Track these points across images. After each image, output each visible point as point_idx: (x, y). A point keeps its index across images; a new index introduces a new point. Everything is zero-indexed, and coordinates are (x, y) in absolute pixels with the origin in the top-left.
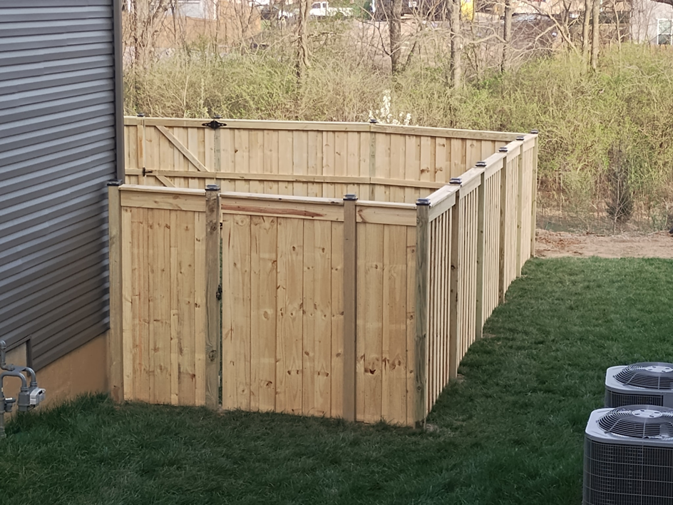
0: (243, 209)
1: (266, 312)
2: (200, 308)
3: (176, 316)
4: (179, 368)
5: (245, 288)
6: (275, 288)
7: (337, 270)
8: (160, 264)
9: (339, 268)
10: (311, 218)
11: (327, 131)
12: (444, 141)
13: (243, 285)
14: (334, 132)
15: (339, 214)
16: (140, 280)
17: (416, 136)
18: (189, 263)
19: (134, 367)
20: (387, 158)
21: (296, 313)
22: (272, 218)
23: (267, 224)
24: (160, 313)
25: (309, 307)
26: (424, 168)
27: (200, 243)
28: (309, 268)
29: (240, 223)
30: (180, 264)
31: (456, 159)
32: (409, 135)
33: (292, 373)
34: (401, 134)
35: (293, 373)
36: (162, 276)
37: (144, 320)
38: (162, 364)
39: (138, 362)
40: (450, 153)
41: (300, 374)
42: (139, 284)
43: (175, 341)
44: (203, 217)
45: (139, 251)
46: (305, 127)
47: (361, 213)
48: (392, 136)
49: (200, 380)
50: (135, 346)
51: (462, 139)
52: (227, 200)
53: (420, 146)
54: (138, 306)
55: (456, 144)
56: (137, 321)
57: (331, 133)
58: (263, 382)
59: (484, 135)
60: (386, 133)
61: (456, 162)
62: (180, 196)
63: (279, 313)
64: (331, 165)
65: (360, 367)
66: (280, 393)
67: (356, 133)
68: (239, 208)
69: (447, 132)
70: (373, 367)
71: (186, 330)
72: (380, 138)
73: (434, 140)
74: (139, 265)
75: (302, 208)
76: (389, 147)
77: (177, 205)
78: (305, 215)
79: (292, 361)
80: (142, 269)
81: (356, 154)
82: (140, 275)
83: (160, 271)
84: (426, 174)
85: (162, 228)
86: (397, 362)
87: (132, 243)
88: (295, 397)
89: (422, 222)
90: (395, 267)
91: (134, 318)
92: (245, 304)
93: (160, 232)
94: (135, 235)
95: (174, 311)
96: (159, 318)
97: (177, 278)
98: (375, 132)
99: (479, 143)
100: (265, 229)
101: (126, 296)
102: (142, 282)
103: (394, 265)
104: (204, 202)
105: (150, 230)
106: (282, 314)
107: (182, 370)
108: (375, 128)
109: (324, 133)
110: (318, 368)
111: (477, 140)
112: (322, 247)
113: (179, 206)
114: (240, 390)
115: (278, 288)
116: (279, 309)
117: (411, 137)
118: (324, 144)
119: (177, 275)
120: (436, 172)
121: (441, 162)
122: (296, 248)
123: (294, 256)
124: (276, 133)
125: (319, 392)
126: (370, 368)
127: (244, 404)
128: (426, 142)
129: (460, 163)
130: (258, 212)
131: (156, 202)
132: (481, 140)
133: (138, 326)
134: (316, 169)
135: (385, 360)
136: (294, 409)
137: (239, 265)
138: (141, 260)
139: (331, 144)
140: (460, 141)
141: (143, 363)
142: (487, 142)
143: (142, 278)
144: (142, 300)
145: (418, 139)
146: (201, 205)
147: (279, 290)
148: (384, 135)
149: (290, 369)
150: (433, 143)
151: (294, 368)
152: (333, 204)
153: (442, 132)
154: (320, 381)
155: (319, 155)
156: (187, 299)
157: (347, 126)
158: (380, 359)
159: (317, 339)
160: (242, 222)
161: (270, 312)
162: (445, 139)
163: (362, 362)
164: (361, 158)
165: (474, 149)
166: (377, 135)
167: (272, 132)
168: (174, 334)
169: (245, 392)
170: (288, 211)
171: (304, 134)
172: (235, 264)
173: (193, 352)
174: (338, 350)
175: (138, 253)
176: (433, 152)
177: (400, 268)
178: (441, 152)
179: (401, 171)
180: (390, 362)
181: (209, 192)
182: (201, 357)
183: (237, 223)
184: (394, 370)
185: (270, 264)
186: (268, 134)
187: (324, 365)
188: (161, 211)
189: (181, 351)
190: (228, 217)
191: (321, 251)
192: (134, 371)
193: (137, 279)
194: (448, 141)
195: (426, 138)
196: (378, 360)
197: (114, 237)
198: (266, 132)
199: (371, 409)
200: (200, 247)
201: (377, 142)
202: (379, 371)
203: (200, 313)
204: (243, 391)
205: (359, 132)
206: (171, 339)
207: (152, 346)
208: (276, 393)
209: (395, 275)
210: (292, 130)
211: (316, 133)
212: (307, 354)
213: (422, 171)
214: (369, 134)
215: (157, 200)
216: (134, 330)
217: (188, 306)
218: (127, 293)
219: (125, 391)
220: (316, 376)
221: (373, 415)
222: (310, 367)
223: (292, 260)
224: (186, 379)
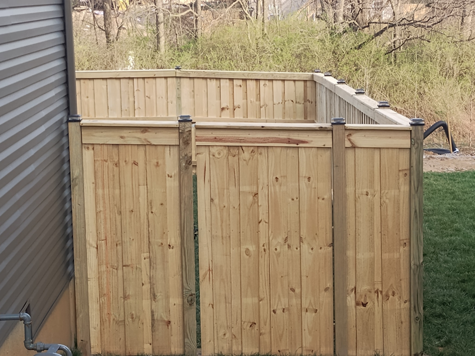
0: (221, 140)
1: (247, 249)
2: (174, 249)
3: (147, 260)
4: (153, 315)
5: (224, 224)
6: (257, 223)
7: (323, 199)
8: (128, 205)
9: (326, 197)
10: (295, 145)
11: (138, 78)
12: (240, 82)
13: (222, 222)
14: (144, 78)
15: (326, 140)
16: (106, 223)
17: (216, 79)
18: (160, 203)
19: (101, 317)
20: (191, 100)
21: (281, 248)
22: (252, 148)
23: (246, 155)
24: (129, 258)
25: (294, 241)
26: (224, 107)
27: (172, 179)
28: (293, 200)
29: (217, 156)
30: (150, 204)
31: (252, 97)
32: (210, 78)
33: (277, 312)
34: (203, 78)
35: (279, 312)
36: (131, 218)
37: (112, 267)
38: (133, 312)
39: (106, 311)
40: (246, 92)
41: (286, 312)
42: (105, 228)
43: (147, 287)
44: (175, 150)
45: (104, 192)
46: (118, 75)
47: (350, 138)
48: (195, 80)
49: (176, 327)
50: (101, 295)
51: (256, 80)
52: (202, 131)
53: (220, 87)
54: (104, 252)
55: (251, 85)
56: (104, 268)
57: (141, 80)
58: (246, 324)
59: (275, 75)
60: (190, 78)
61: (252, 99)
62: (149, 130)
63: (262, 249)
64: (142, 107)
65: (351, 300)
66: (264, 334)
67: (163, 79)
68: (215, 139)
69: (243, 74)
70: (365, 299)
71: (159, 274)
72: (185, 82)
73: (232, 82)
74: (104, 207)
75: (284, 135)
76: (193, 89)
77: (145, 139)
78: (289, 142)
79: (277, 300)
80: (108, 211)
81: (164, 97)
82: (105, 218)
83: (128, 213)
84: (226, 112)
85: (130, 166)
86: (390, 293)
87: (95, 183)
88: (281, 336)
89: (418, 144)
90: (387, 193)
91: (99, 265)
92: (224, 242)
93: (127, 169)
94: (99, 174)
95: (146, 255)
96: (129, 263)
97: (148, 219)
98: (180, 77)
99: (271, 83)
100: (245, 160)
101: (91, 242)
102: (108, 226)
103: (386, 191)
104: (177, 135)
105: (115, 168)
106: (265, 250)
107: (155, 317)
108: (180, 73)
109: (135, 80)
110: (305, 305)
111: (269, 80)
112: (308, 176)
113: (149, 140)
114: (221, 334)
115: (260, 223)
116: (261, 245)
117: (212, 80)
118: (135, 90)
119: (148, 215)
120: (235, 109)
121: (239, 100)
122: (280, 179)
123: (277, 187)
124: (92, 81)
125: (307, 331)
126: (362, 300)
127: (225, 348)
128: (225, 84)
129: (255, 100)
130: (237, 142)
131: (122, 137)
132: (272, 80)
133: (106, 273)
134: (129, 111)
135: (377, 292)
136: (281, 349)
137: (216, 201)
138: (107, 201)
139: (142, 90)
140: (255, 81)
141: (112, 313)
142: (278, 82)
143: (108, 221)
144: (109, 245)
145: (218, 82)
146: (173, 138)
147: (261, 224)
148: (188, 79)
149: (275, 308)
150: (232, 85)
151: (279, 307)
152: (321, 130)
153: (239, 74)
154: (308, 317)
155: (131, 99)
156: (160, 241)
157: (155, 73)
158: (373, 291)
159: (304, 274)
160: (219, 154)
161: (252, 248)
162: (241, 81)
163: (353, 294)
164: (169, 101)
165: (267, 88)
166: (182, 79)
167: (88, 80)
168: (145, 279)
169: (227, 336)
170: (270, 140)
171: (117, 82)
172: (212, 200)
173: (167, 297)
174: (326, 285)
175: (104, 195)
176: (231, 93)
177: (393, 193)
178: (238, 92)
179: (205, 109)
180: (384, 293)
181: (183, 124)
182: (176, 301)
183: (214, 156)
184: (388, 301)
185: (251, 198)
186: (84, 82)
187: (312, 301)
188: (127, 146)
189: (154, 297)
190: (202, 150)
191: (307, 180)
192: (102, 322)
193: (103, 222)
194: (244, 82)
195: (225, 80)
196: (370, 292)
197: (76, 178)
198: (82, 81)
199: (364, 343)
200: (172, 184)
201: (182, 86)
202: (372, 304)
203: (174, 256)
204: (225, 335)
205: (166, 78)
206: (143, 284)
207: (121, 294)
208: (261, 334)
209: (387, 201)
210: (106, 79)
211: (127, 80)
212: (293, 290)
213: (223, 109)
214: (175, 79)
215: (123, 135)
216: (99, 278)
217: (161, 248)
218: (91, 239)
219: (92, 344)
220: (303, 313)
221: (367, 349)
222: (297, 304)
223: (275, 192)
224: (161, 327)
